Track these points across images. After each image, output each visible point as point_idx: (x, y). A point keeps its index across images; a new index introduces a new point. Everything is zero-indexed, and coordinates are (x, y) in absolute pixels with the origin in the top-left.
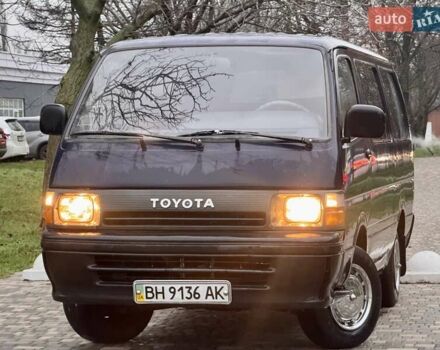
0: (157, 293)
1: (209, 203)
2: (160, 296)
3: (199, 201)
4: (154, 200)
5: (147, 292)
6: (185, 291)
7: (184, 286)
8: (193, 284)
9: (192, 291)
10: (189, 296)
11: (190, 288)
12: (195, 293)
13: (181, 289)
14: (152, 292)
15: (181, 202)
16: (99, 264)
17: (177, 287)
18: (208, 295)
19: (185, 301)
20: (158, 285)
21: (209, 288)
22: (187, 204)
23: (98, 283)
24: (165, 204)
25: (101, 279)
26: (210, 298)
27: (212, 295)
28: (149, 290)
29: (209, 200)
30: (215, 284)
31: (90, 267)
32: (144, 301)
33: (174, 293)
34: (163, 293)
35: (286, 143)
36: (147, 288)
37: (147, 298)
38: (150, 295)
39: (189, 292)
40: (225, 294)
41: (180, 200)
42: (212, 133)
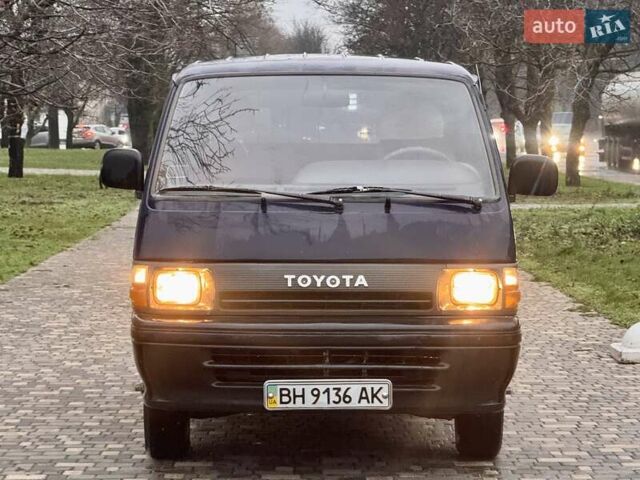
0: (295, 396)
1: (361, 281)
2: (299, 400)
3: (348, 278)
4: (290, 277)
5: (282, 395)
6: (333, 393)
7: (331, 387)
8: (343, 384)
9: (341, 394)
10: (337, 399)
11: (339, 389)
12: (345, 396)
13: (328, 390)
14: (288, 395)
15: (325, 279)
16: (217, 360)
17: (322, 388)
18: (361, 398)
19: (332, 406)
20: (296, 386)
21: (364, 389)
22: (333, 282)
23: (214, 385)
24: (305, 282)
25: (219, 379)
26: (364, 402)
27: (367, 398)
28: (285, 392)
29: (361, 277)
30: (372, 385)
31: (206, 364)
32: (278, 406)
33: (318, 396)
34: (303, 396)
35: (449, 203)
36: (281, 390)
37: (282, 403)
38: (285, 399)
39: (337, 394)
40: (385, 397)
41: (322, 277)
42: (354, 190)
